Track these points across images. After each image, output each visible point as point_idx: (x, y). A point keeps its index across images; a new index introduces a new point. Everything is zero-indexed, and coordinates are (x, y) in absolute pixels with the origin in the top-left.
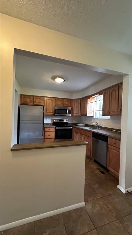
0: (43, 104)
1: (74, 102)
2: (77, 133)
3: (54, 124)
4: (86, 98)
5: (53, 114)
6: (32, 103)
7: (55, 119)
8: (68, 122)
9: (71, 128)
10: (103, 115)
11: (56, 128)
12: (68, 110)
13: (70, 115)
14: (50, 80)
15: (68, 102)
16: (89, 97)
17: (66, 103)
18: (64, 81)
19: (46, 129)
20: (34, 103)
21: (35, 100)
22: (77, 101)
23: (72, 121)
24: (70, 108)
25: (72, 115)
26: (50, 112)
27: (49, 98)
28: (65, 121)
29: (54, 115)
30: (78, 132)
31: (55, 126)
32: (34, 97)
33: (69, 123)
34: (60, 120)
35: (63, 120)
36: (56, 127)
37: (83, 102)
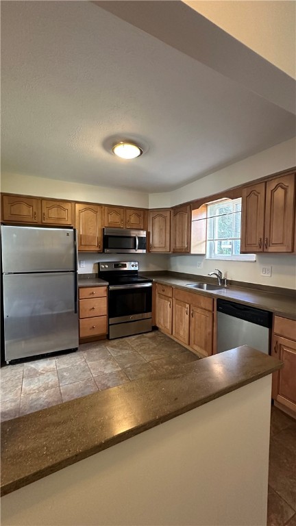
0: (69, 223)
1: (154, 218)
2: (167, 297)
3: (101, 275)
4: (188, 207)
5: (98, 249)
6: (38, 220)
7: (105, 263)
8: (137, 269)
9: (149, 285)
10: (242, 252)
11: (111, 288)
12: (139, 238)
13: (144, 251)
14: (98, 151)
15: (139, 216)
16: (196, 204)
17: (133, 219)
18: (139, 152)
19: (83, 293)
20: (43, 218)
21: (45, 211)
22: (161, 215)
23: (147, 266)
24: (143, 234)
25: (148, 251)
26: (93, 244)
27: (87, 206)
28: (129, 267)
29: (101, 252)
30: (170, 295)
31: (107, 284)
32: (44, 202)
33: (140, 271)
34: (117, 265)
35: (125, 266)
36: (110, 284)
37: (178, 216)
